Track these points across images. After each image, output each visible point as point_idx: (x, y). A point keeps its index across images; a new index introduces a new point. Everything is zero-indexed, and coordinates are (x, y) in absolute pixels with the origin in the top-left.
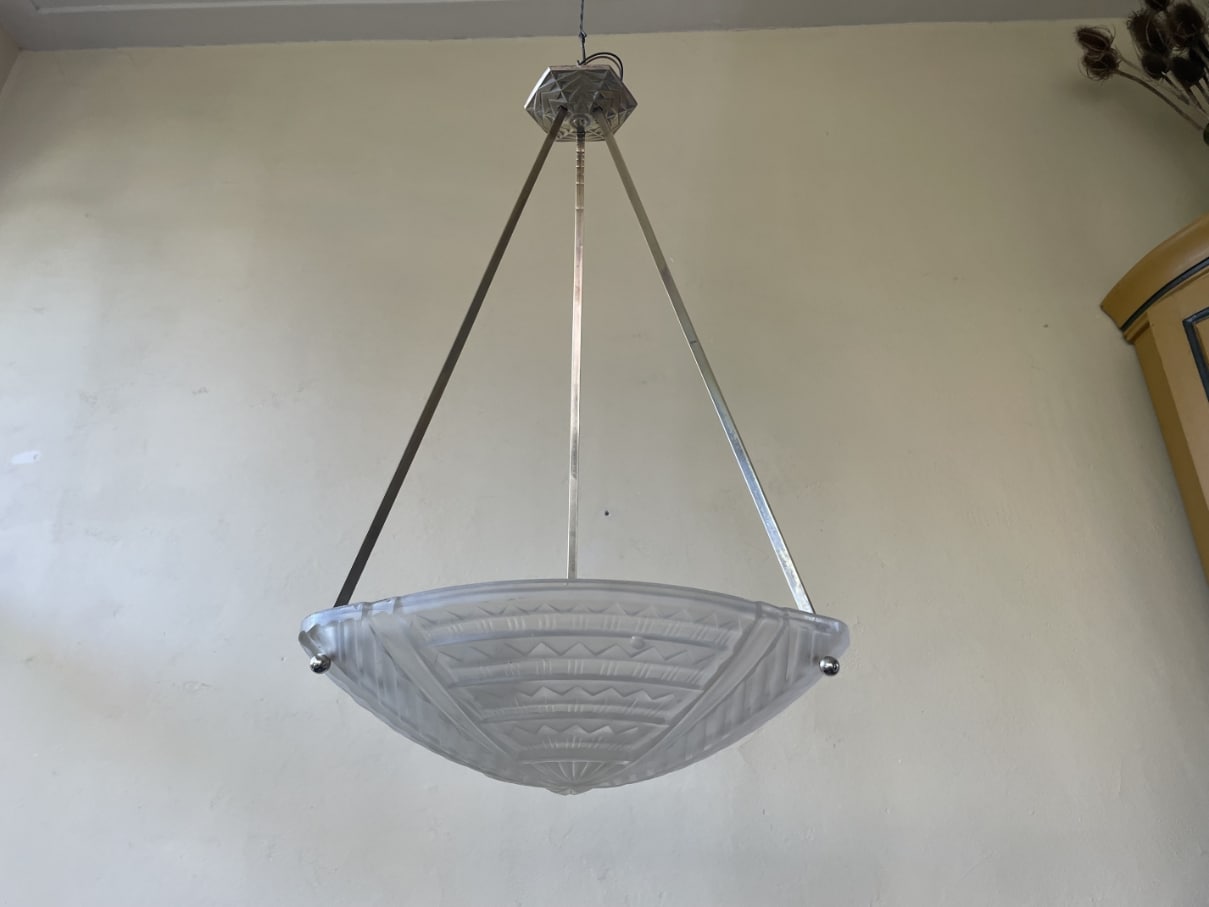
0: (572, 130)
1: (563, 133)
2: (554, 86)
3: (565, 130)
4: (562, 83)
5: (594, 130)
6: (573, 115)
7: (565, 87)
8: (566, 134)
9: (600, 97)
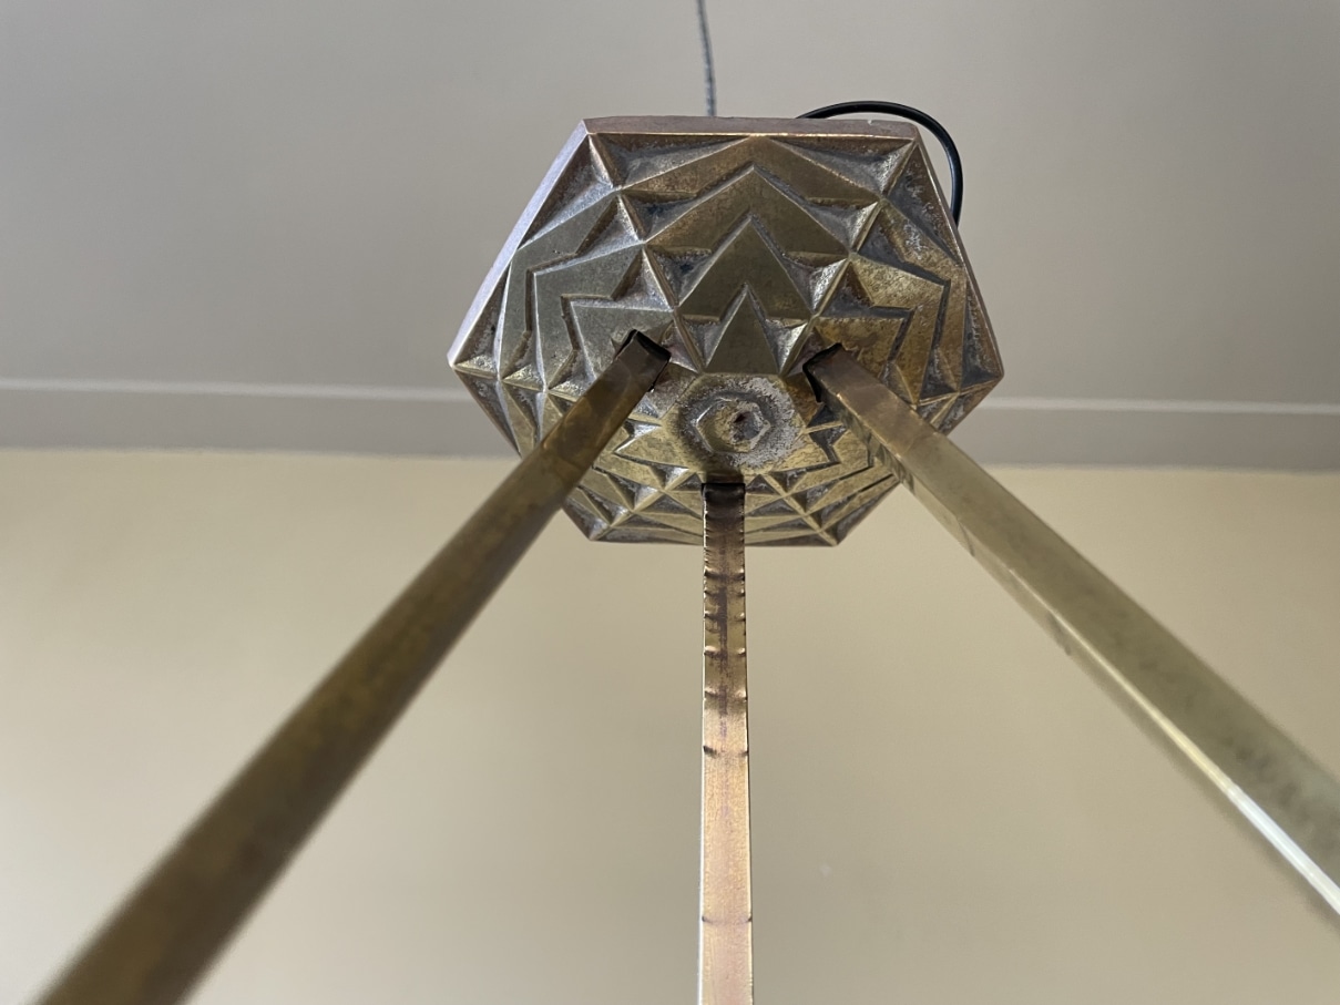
0: (680, 473)
1: (630, 491)
2: (604, 225)
3: (642, 474)
4: (649, 207)
5: (785, 479)
6: (688, 386)
7: (659, 233)
8: (649, 494)
9: (850, 292)
